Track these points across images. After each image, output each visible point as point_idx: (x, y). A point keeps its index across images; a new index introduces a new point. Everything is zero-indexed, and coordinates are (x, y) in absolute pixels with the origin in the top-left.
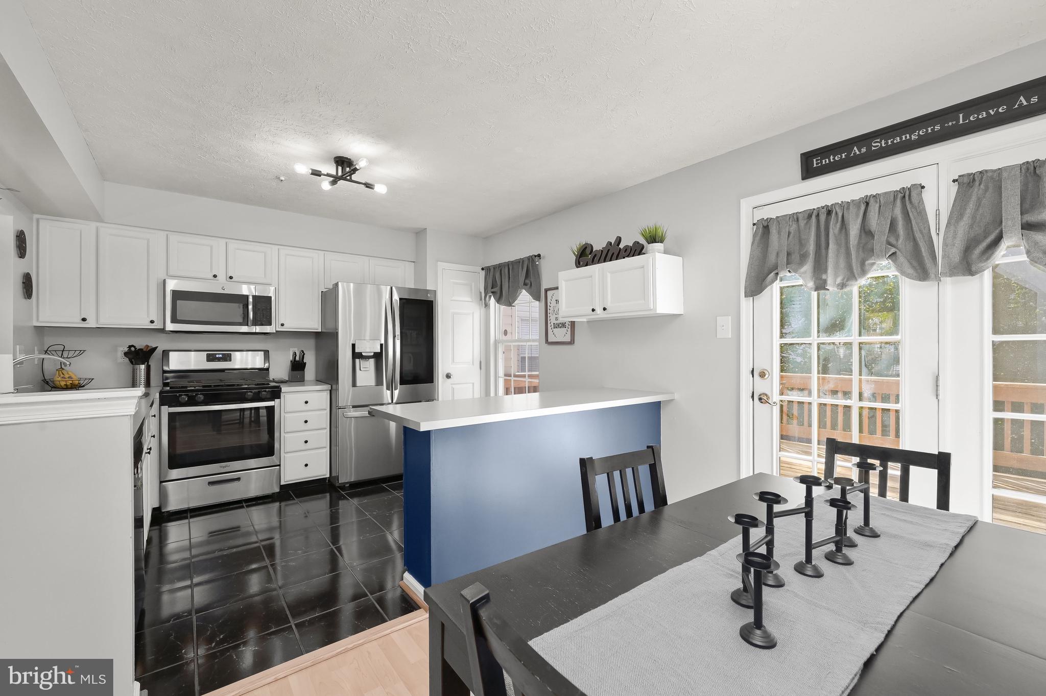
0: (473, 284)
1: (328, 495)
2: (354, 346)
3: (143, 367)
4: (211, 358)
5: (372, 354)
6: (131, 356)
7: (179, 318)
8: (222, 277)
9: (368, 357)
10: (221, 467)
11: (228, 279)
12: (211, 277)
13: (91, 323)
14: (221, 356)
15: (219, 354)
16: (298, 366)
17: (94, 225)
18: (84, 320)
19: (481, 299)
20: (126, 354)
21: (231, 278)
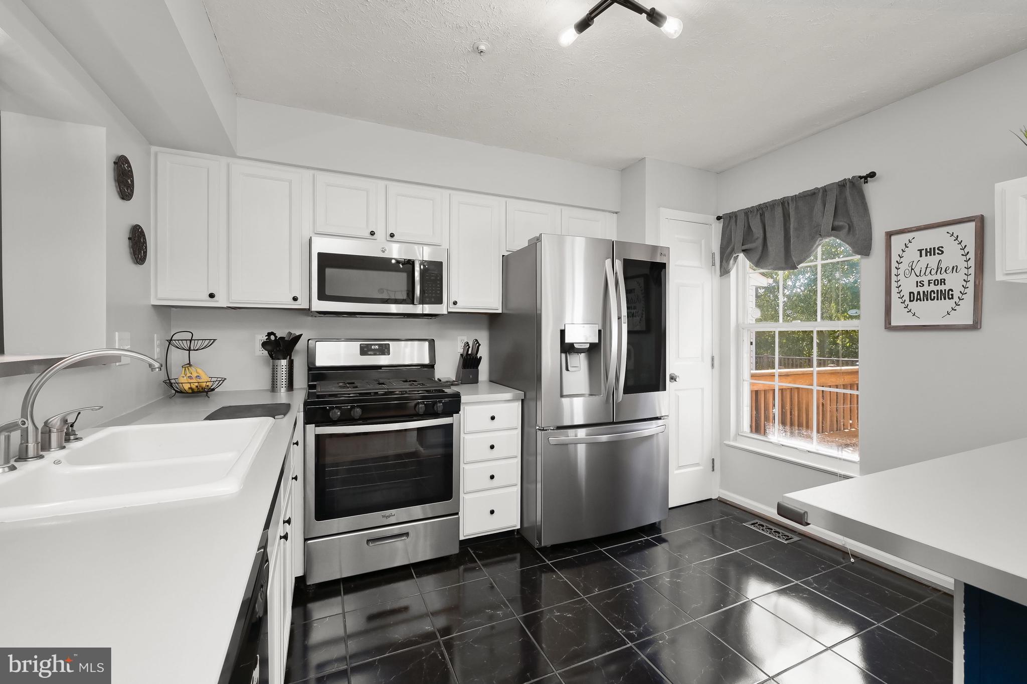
0: (703, 241)
1: (518, 556)
2: (563, 333)
3: (284, 362)
4: (364, 351)
5: (587, 346)
6: (269, 348)
7: (328, 292)
8: (381, 235)
9: (580, 351)
10: (383, 516)
11: (389, 238)
12: (368, 235)
13: (221, 301)
14: (377, 347)
15: (375, 345)
16: (469, 362)
17: (224, 160)
18: (212, 296)
19: (714, 264)
20: (264, 345)
21: (392, 235)
